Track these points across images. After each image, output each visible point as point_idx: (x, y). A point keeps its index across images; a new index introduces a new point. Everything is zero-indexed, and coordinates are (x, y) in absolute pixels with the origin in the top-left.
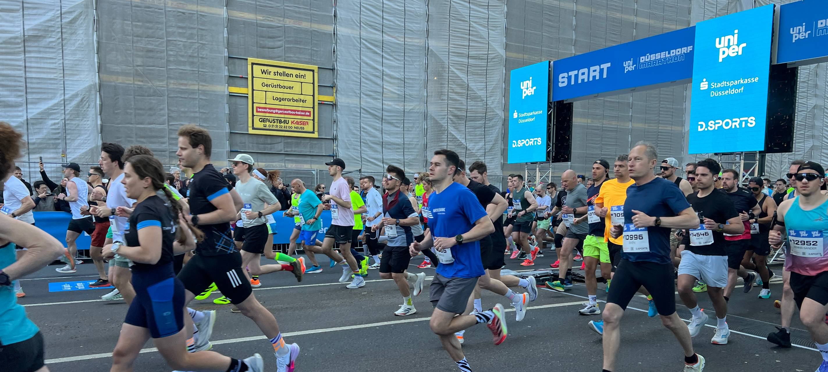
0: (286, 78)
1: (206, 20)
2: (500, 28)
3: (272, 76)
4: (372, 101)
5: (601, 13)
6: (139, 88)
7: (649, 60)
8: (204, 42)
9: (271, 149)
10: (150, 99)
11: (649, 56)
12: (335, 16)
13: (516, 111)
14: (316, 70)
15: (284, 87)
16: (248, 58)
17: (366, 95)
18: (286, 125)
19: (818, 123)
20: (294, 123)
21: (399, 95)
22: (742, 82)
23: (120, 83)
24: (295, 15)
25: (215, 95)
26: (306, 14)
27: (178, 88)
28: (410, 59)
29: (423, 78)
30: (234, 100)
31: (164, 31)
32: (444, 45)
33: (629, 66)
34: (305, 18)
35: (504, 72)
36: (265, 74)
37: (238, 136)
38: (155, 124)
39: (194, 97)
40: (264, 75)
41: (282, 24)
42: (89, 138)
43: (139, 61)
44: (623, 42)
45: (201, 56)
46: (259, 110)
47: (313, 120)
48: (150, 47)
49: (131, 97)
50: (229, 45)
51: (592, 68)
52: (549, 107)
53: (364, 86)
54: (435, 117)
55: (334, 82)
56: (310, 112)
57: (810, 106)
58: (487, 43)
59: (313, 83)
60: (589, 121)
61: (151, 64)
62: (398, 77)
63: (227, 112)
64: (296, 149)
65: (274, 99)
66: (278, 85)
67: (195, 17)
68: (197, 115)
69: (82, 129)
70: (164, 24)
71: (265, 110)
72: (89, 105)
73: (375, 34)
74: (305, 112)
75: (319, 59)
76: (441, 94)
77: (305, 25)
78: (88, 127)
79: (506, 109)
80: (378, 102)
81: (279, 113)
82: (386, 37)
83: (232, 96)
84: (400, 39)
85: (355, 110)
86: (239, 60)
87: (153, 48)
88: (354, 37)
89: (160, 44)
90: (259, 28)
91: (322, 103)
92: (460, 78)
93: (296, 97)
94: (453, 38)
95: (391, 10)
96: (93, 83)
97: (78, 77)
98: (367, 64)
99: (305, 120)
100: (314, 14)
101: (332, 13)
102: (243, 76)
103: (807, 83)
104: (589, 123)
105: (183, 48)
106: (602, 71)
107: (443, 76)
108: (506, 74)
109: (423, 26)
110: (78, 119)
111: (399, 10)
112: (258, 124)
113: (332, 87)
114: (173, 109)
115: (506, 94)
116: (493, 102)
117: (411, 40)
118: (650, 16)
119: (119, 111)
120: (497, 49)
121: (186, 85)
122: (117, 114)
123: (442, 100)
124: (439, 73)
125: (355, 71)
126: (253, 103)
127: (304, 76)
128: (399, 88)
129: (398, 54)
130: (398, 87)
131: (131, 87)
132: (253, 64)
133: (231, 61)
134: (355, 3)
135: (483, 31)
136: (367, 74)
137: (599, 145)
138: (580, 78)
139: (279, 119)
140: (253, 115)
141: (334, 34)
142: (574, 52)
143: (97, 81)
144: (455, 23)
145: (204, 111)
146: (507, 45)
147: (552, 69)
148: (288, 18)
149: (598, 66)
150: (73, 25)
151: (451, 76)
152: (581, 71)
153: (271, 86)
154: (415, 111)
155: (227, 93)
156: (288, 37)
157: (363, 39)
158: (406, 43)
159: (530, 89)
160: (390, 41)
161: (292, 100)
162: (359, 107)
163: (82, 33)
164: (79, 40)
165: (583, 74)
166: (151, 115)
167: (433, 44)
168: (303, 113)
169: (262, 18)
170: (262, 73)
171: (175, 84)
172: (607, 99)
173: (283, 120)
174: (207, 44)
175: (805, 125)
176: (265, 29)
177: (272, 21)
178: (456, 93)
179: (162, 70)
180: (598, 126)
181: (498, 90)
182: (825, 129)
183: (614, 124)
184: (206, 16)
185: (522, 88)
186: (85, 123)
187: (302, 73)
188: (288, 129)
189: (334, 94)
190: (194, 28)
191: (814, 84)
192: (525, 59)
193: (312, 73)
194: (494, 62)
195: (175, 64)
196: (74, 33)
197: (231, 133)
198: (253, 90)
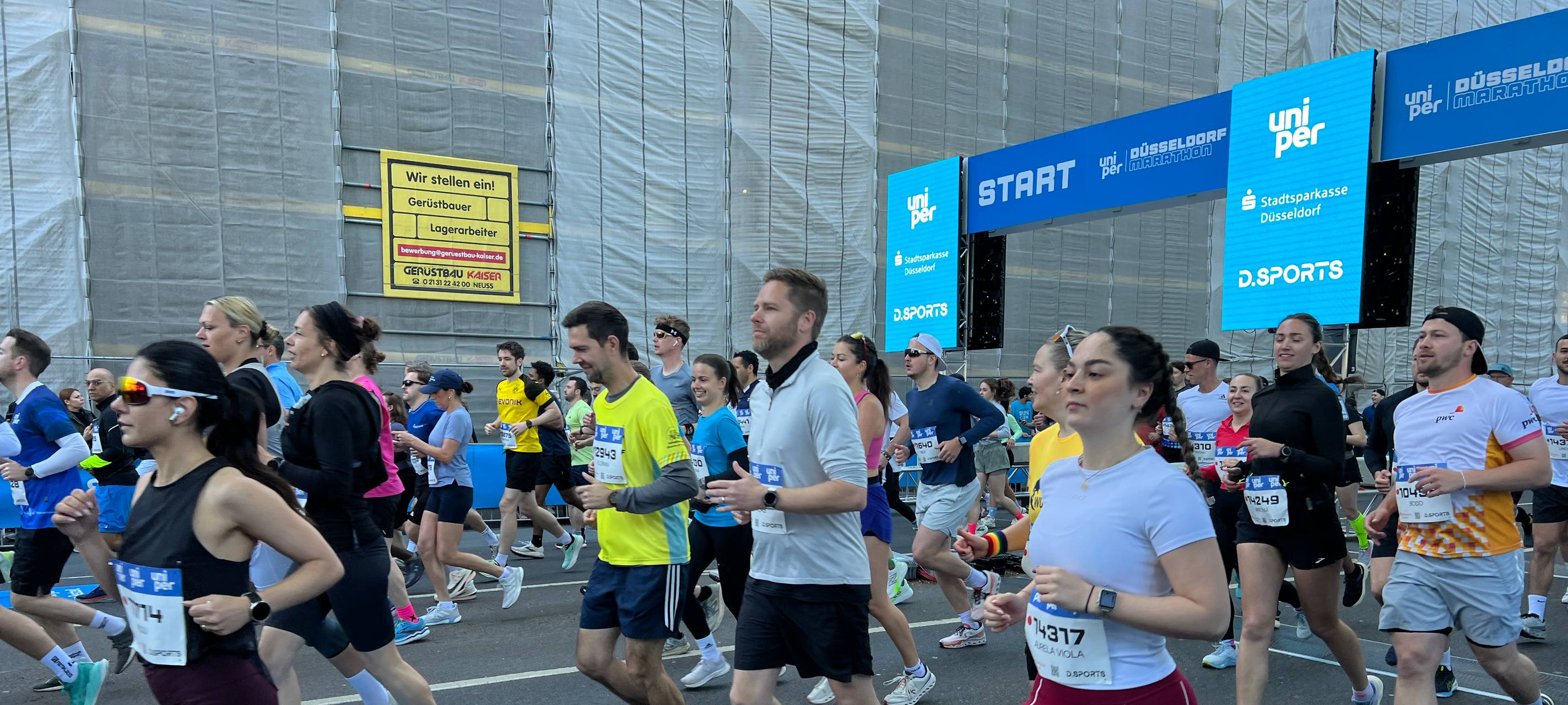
0: (455, 189)
1: (295, 75)
2: (866, 95)
3: (428, 184)
4: (624, 232)
5: (1055, 68)
6: (164, 207)
7: (1146, 154)
8: (292, 118)
9: (428, 326)
10: (188, 229)
11: (1147, 147)
12: (549, 69)
13: (899, 252)
14: (515, 173)
15: (453, 207)
16: (381, 150)
17: (613, 221)
18: (457, 279)
19: (1449, 276)
20: (473, 275)
21: (675, 221)
22: (1317, 195)
23: (125, 198)
24: (470, 66)
25: (318, 221)
26: (493, 65)
27: (240, 208)
28: (696, 153)
29: (722, 189)
30: (354, 230)
31: (212, 96)
32: (761, 126)
33: (1109, 166)
34: (493, 73)
35: (875, 178)
36: (416, 180)
37: (364, 301)
38: (197, 277)
39: (275, 225)
40: (413, 184)
41: (447, 84)
42: (64, 307)
43: (163, 156)
44: (1095, 123)
45: (288, 145)
46: (403, 250)
47: (511, 270)
48: (183, 126)
49: (151, 224)
50: (342, 126)
51: (1041, 171)
52: (962, 245)
53: (608, 205)
54: (747, 265)
55: (549, 197)
56: (503, 255)
57: (1435, 243)
58: (841, 124)
59: (510, 199)
60: (1036, 271)
61: (188, 160)
62: (673, 186)
63: (341, 253)
64: (478, 326)
65: (434, 229)
66: (440, 203)
67: (273, 68)
68: (282, 260)
69: (50, 288)
70: (213, 82)
71: (416, 251)
72: (64, 242)
73: (627, 104)
74: (495, 254)
75: (519, 152)
76: (756, 220)
77: (491, 86)
78: (62, 285)
79: (880, 249)
80: (637, 234)
81: (443, 256)
82: (649, 111)
83: (349, 223)
84: (675, 114)
85: (591, 250)
86: (362, 154)
87: (190, 130)
88: (587, 110)
89: (204, 121)
90: (400, 91)
91: (526, 238)
92: (791, 190)
93: (476, 226)
94: (777, 112)
95: (658, 59)
96: (70, 198)
97: (41, 185)
98: (613, 161)
99: (493, 271)
100: (509, 66)
101: (544, 64)
102: (372, 186)
103: (1428, 200)
104: (1036, 277)
105: (251, 129)
106: (1059, 175)
107: (759, 186)
108: (878, 182)
109: (720, 89)
110: (41, 268)
111: (673, 58)
112: (402, 278)
113: (547, 207)
114: (233, 248)
115: (880, 221)
116: (855, 236)
117: (697, 117)
118: (1144, 75)
119: (124, 253)
120: (861, 134)
121: (258, 201)
122: (120, 258)
123: (759, 231)
124: (753, 180)
125: (591, 175)
126: (392, 237)
127: (491, 186)
128: (677, 209)
129: (672, 142)
130: (674, 205)
131: (148, 205)
132: (391, 161)
133: (346, 153)
134: (589, 44)
135: (835, 101)
136: (613, 182)
137: (1053, 317)
138: (1019, 188)
139: (445, 268)
140: (392, 261)
141: (549, 103)
142: (1005, 141)
143: (79, 194)
144: (781, 84)
145: (296, 253)
146: (879, 127)
147: (966, 172)
148: (457, 72)
149: (1052, 167)
150: (29, 83)
151: (775, 187)
152: (1021, 176)
153: (426, 204)
154: (708, 252)
155: (339, 218)
156: (460, 109)
157: (606, 115)
158: (687, 121)
159: (926, 210)
160: (656, 118)
161: (468, 231)
162: (599, 244)
163: (48, 100)
164: (41, 113)
165: (1025, 181)
166: (190, 261)
167: (738, 123)
168: (490, 257)
169: (406, 72)
170: (410, 180)
171: (237, 199)
172: (1068, 231)
173: (451, 270)
174: (297, 122)
175: (1427, 280)
176: (414, 93)
177: (426, 77)
178: (786, 218)
179: (209, 172)
180: (1050, 282)
181: (865, 214)
182: (1462, 287)
183: (1080, 277)
184: (295, 66)
185: (910, 208)
186: (56, 276)
187: (488, 178)
188: (461, 288)
189: (551, 220)
190: (274, 91)
191: (1441, 204)
192: (915, 155)
193: (506, 178)
194: (857, 159)
195: (236, 160)
196: (31, 98)
197: (349, 295)
198: (391, 212)
